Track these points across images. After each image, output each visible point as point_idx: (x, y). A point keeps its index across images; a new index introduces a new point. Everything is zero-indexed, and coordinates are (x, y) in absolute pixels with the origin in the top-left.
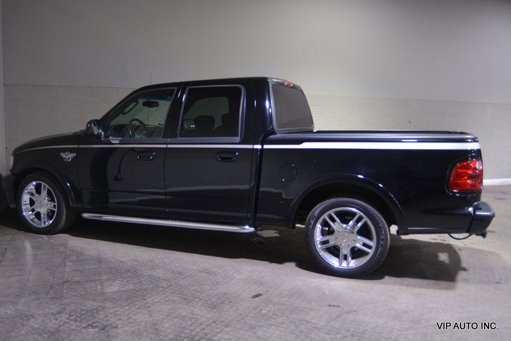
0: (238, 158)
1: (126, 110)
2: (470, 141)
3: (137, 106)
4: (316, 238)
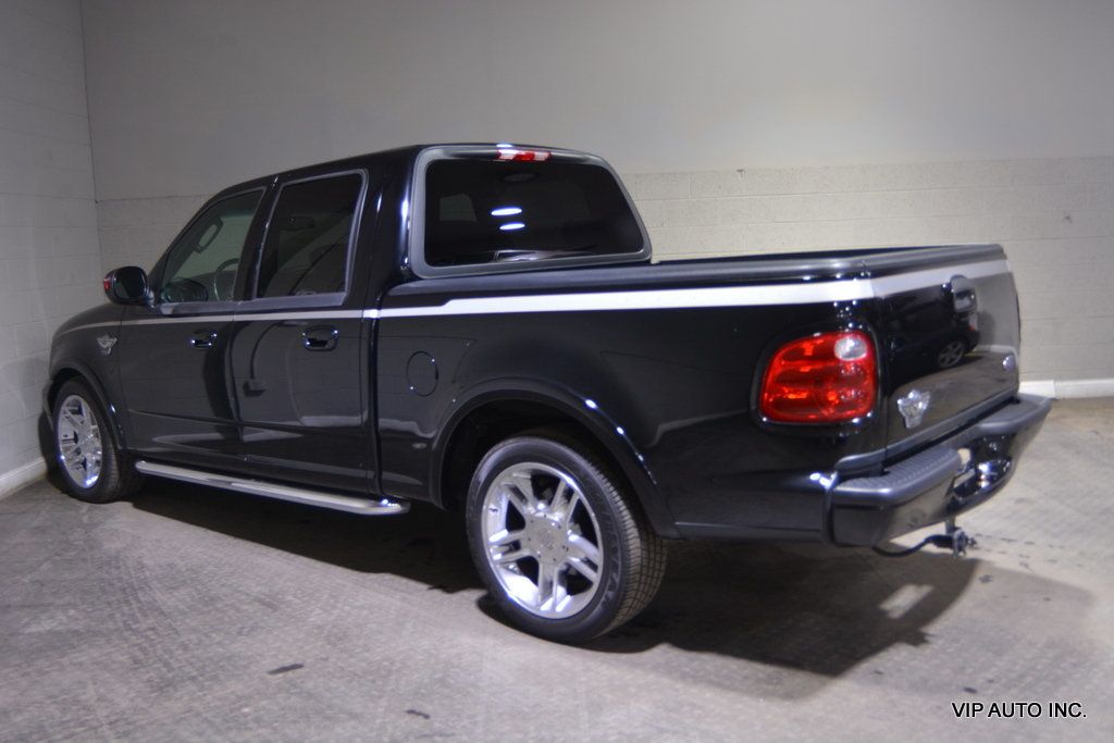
0: (336, 340)
1: (202, 243)
2: (807, 278)
3: (220, 233)
4: (487, 538)
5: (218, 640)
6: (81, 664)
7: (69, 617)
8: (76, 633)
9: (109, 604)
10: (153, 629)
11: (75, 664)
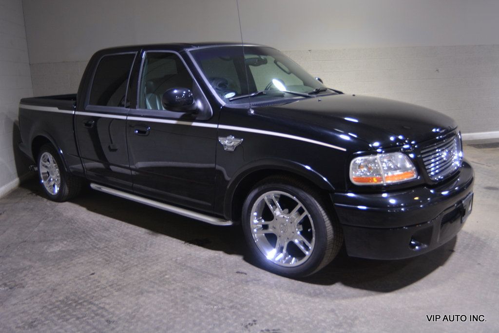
5: (138, 250)
6: (82, 263)
7: (65, 244)
8: (72, 251)
9: (80, 238)
10: (107, 247)
11: (79, 263)
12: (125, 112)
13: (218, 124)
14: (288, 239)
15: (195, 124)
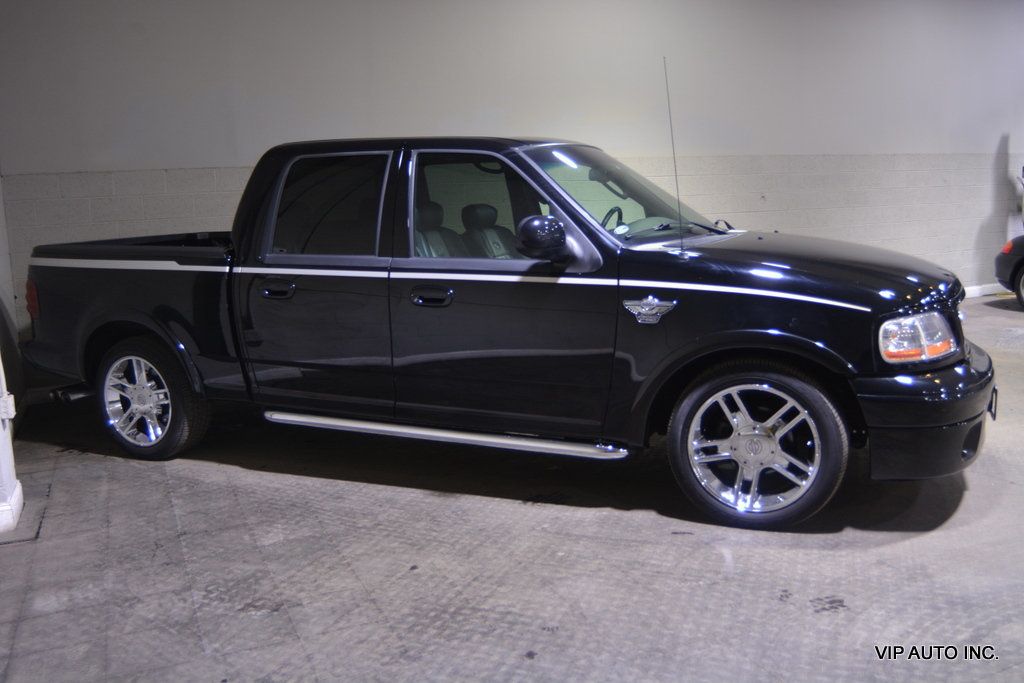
12: (383, 265)
13: (619, 278)
14: (762, 464)
15: (563, 280)
